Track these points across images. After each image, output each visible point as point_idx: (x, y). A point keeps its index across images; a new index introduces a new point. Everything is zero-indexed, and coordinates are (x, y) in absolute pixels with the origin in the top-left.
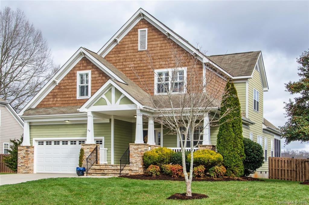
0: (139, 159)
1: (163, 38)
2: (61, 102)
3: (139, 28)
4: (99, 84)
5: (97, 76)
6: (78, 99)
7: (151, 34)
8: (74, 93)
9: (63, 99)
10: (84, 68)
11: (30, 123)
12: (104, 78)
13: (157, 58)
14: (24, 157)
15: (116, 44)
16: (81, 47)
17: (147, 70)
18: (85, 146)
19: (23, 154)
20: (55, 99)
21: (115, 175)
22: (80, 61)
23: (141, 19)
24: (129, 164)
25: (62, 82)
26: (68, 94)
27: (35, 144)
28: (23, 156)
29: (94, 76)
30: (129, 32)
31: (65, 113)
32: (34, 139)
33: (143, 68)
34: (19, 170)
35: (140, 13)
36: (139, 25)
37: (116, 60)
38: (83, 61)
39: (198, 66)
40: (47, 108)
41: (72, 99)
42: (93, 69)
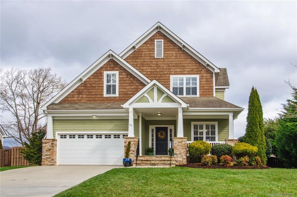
0: (183, 151)
1: (178, 49)
2: (87, 99)
3: (155, 39)
4: (127, 84)
5: (125, 76)
6: (106, 97)
7: (167, 45)
8: (100, 90)
9: (89, 96)
10: (111, 69)
11: (53, 117)
12: (132, 79)
13: (172, 65)
14: (50, 150)
15: (133, 51)
16: (110, 50)
17: (163, 75)
18: (128, 139)
19: (49, 147)
20: (81, 96)
21: (165, 165)
22: (107, 62)
23: (157, 31)
24: (174, 155)
25: (88, 80)
26: (95, 92)
27: (58, 137)
28: (48, 148)
29: (121, 76)
30: (146, 41)
31: (95, 109)
32: (57, 133)
33: (159, 73)
34: (43, 162)
35: (158, 26)
36: (155, 36)
37: (133, 64)
38: (111, 63)
39: (209, 75)
40: (71, 103)
41: (98, 96)
42: (121, 71)
